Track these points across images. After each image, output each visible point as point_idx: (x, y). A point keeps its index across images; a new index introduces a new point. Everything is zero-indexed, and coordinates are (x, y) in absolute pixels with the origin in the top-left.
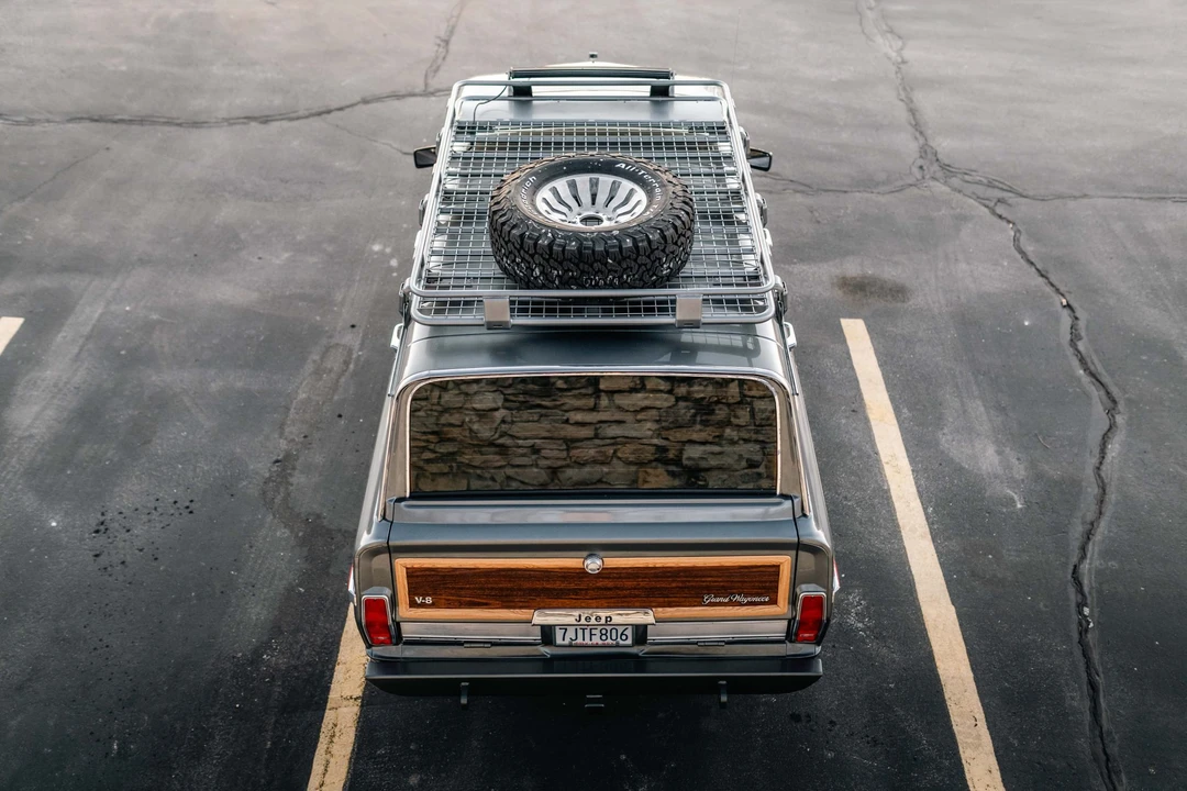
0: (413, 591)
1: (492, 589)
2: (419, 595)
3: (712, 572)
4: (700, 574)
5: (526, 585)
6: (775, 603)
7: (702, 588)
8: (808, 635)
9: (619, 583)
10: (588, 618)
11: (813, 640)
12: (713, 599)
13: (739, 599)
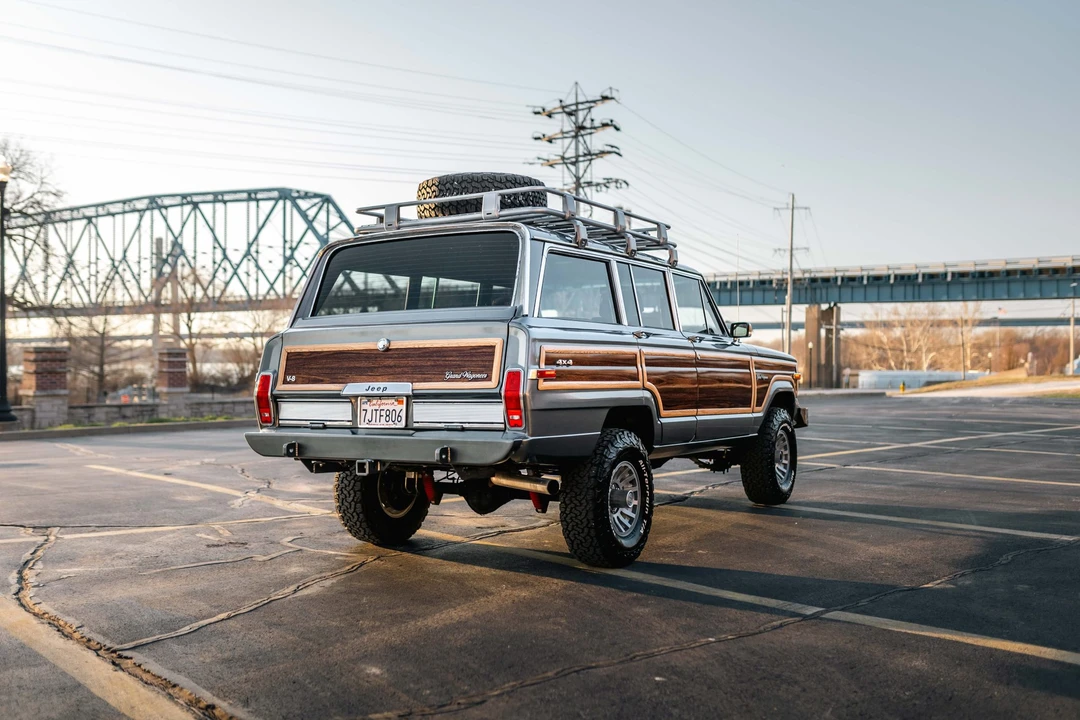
1: (327, 368)
2: (289, 374)
3: (454, 353)
4: (446, 354)
5: (346, 364)
6: (490, 380)
7: (446, 366)
8: (516, 417)
9: (396, 362)
10: (373, 389)
11: (521, 426)
12: (451, 376)
13: (467, 375)
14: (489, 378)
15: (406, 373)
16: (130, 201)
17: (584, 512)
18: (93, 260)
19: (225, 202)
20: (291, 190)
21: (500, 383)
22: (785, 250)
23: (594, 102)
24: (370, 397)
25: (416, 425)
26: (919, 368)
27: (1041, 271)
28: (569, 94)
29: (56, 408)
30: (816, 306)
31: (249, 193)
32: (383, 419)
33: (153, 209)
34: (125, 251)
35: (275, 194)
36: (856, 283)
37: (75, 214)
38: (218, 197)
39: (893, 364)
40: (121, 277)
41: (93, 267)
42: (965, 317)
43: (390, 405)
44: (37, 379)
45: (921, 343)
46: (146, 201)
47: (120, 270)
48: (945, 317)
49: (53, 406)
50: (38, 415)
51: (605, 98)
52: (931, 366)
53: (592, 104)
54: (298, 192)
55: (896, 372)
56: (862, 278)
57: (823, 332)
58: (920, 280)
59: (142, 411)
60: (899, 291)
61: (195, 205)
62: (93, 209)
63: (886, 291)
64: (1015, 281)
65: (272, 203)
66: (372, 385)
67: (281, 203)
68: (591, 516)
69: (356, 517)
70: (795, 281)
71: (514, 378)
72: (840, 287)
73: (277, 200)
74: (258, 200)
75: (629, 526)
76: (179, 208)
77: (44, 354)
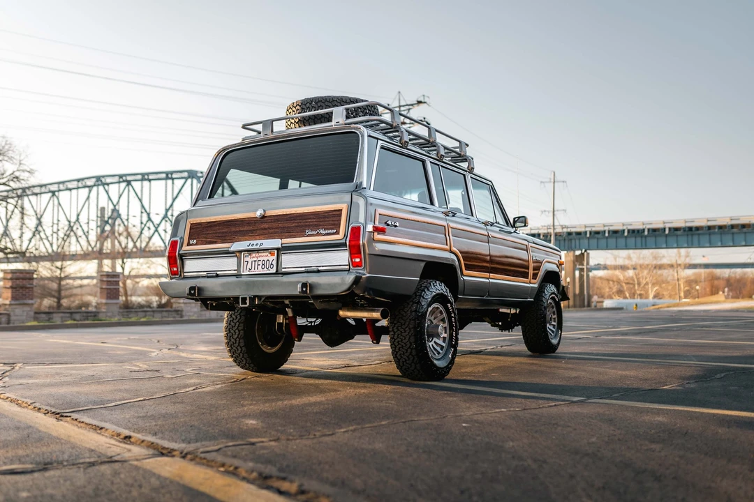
0: (189, 238)
1: (219, 233)
2: (191, 239)
3: (312, 216)
4: (306, 217)
5: (233, 229)
6: (339, 234)
7: (306, 226)
8: (358, 260)
9: (270, 225)
10: (253, 245)
11: (361, 266)
12: (310, 233)
13: (322, 231)
14: (337, 233)
15: (276, 233)
16: (83, 179)
17: (408, 336)
18: (56, 222)
19: (150, 180)
20: (197, 172)
21: (345, 236)
22: (549, 212)
23: (412, 105)
24: (250, 251)
25: (283, 270)
26: (647, 298)
27: (733, 226)
28: (395, 99)
29: (25, 314)
30: (572, 252)
31: (167, 173)
32: (260, 267)
33: (99, 185)
34: (78, 215)
35: (186, 174)
36: (600, 236)
37: (43, 189)
38: (145, 177)
39: (628, 295)
40: (75, 233)
41: (55, 226)
42: (679, 262)
43: (265, 257)
44: (12, 292)
45: (648, 280)
46: (94, 180)
47: (74, 229)
48: (665, 261)
49: (23, 311)
50: (13, 318)
51: (419, 102)
52: (655, 297)
53: (411, 107)
54: (202, 173)
55: (630, 301)
56: (605, 232)
57: (577, 273)
58: (646, 233)
59: (88, 316)
60: (631, 241)
61: (129, 183)
62: (56, 186)
63: (622, 241)
64: (714, 233)
65: (183, 181)
66: (252, 242)
67: (189, 180)
68: (412, 340)
69: (240, 350)
70: (556, 235)
71: (356, 232)
72: (589, 238)
73: (186, 179)
74: (173, 179)
75: (441, 352)
76: (117, 185)
77: (18, 274)
